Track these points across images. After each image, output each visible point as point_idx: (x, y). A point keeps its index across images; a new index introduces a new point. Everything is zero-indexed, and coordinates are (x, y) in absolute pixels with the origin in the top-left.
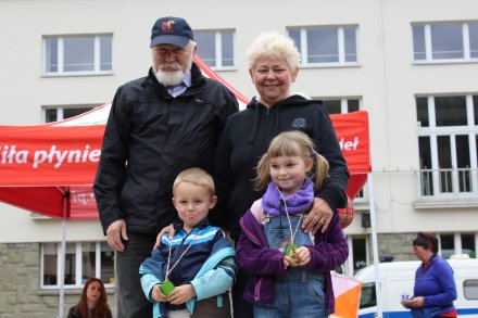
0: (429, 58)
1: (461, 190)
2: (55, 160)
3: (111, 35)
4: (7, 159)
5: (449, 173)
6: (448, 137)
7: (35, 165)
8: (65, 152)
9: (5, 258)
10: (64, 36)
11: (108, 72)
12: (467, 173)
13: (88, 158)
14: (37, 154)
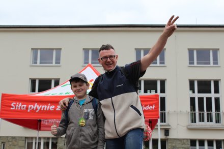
0: (195, 64)
1: (208, 121)
2: (37, 109)
3: (61, 49)
4: (18, 108)
5: (203, 114)
6: (203, 98)
7: (29, 111)
8: (41, 106)
9: (10, 143)
10: (41, 49)
11: (58, 65)
12: (211, 114)
13: (49, 109)
14: (30, 106)
